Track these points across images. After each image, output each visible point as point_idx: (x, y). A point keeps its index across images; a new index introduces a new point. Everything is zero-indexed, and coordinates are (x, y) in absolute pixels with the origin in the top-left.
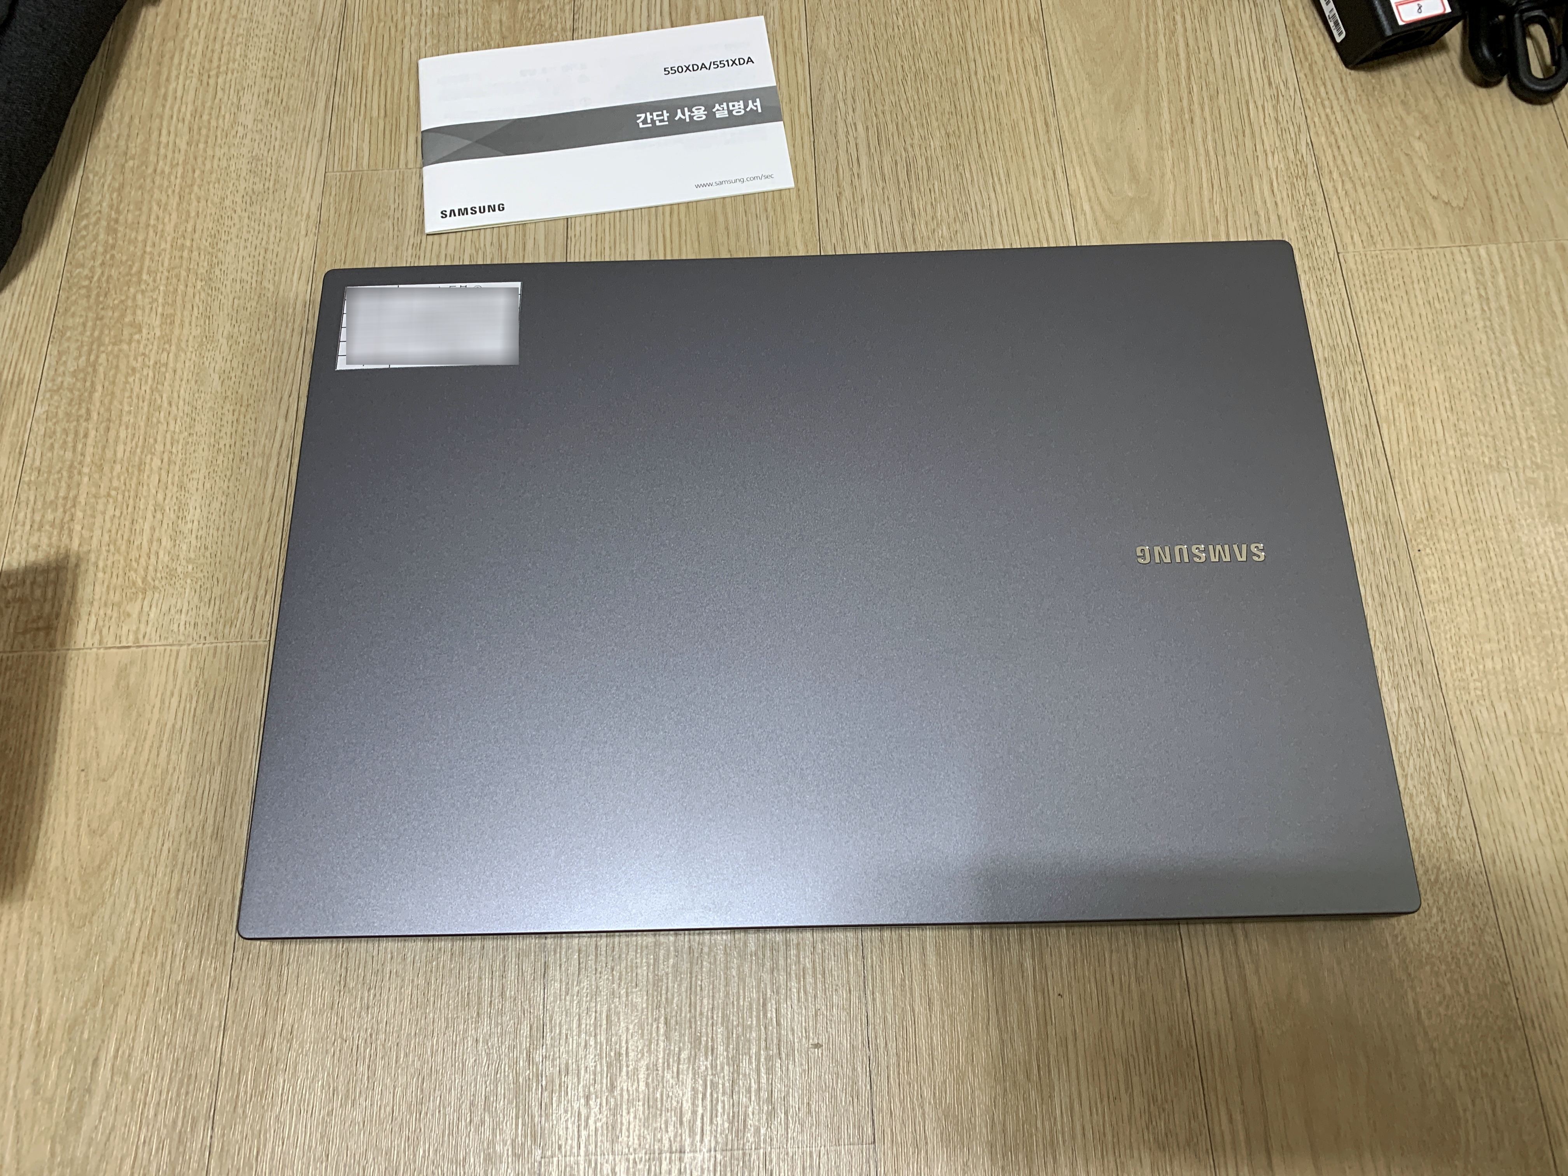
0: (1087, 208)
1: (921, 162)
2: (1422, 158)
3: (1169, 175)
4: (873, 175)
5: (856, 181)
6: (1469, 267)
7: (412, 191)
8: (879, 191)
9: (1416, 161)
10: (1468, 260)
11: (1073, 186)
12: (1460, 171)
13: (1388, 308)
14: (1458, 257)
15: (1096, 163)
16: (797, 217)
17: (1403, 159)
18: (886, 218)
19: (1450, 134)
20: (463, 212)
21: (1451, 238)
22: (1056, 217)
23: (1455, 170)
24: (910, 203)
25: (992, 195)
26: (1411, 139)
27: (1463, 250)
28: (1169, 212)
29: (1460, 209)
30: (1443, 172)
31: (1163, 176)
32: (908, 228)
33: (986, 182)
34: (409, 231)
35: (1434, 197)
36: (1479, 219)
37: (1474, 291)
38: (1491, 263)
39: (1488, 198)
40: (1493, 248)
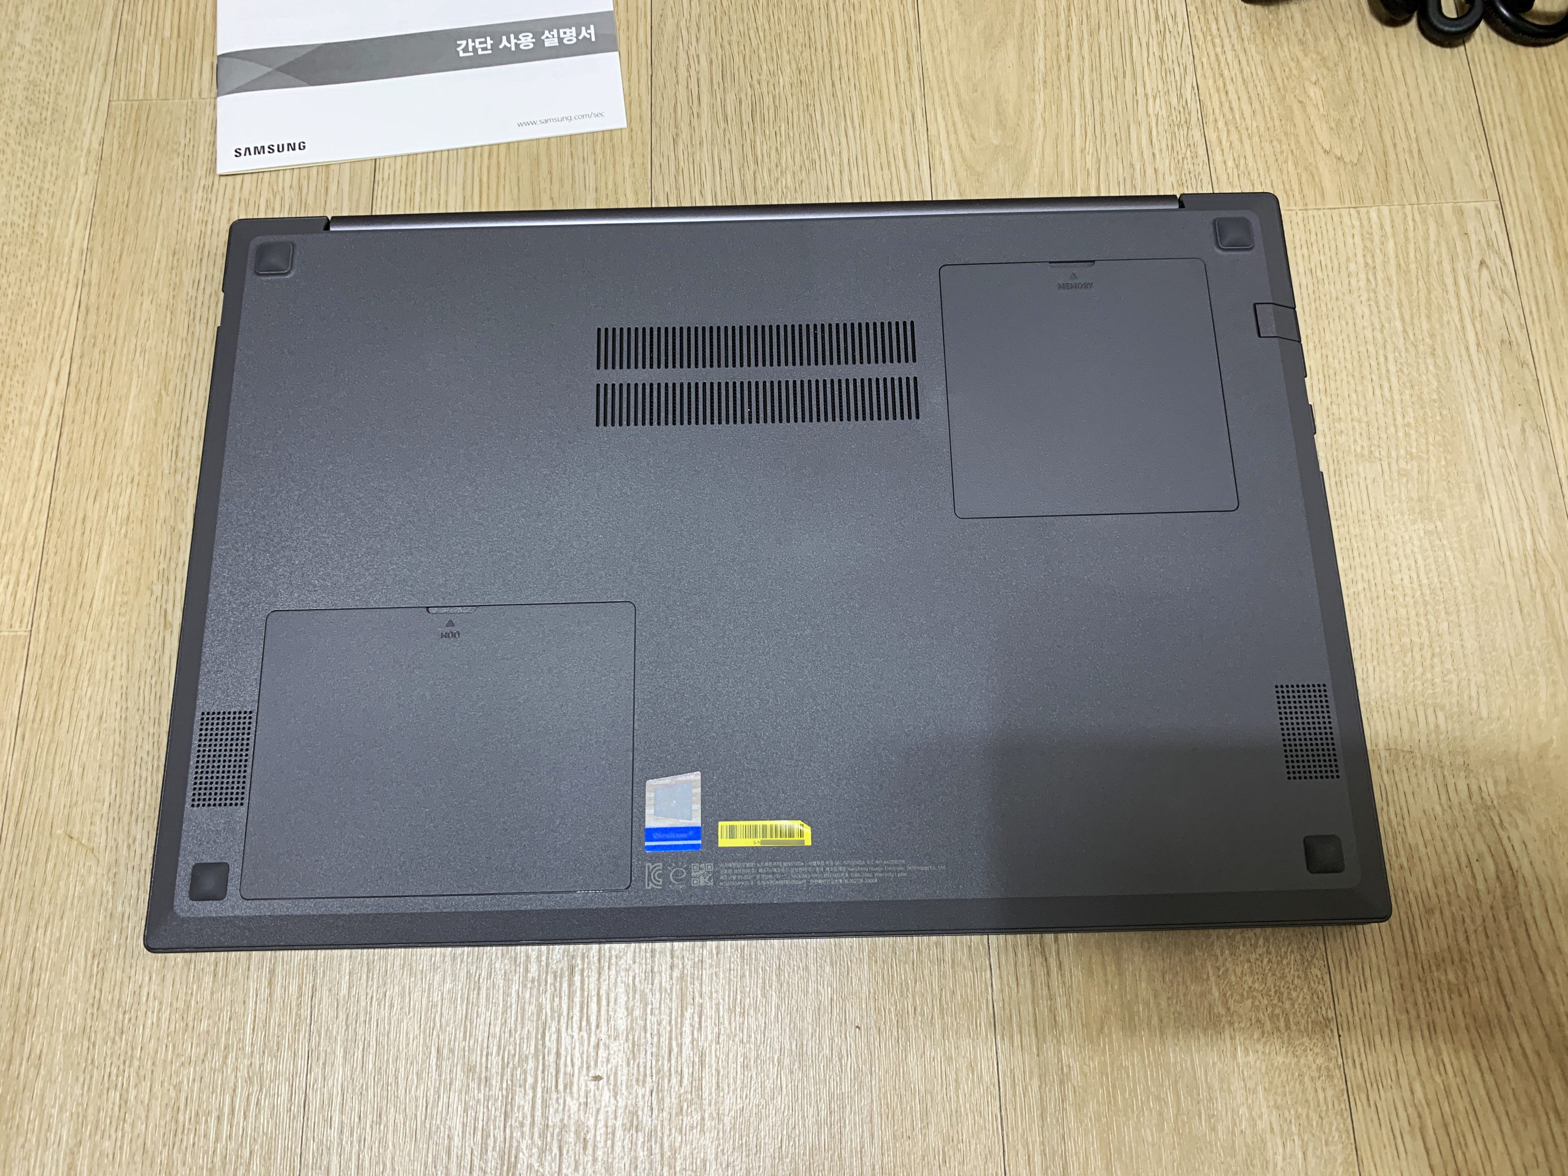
0: (946, 157)
1: (768, 100)
2: (1316, 106)
3: (1039, 121)
4: (714, 116)
5: (695, 122)
6: (1357, 231)
7: (206, 125)
8: (719, 134)
9: (1310, 109)
10: (1357, 223)
11: (933, 131)
12: (1357, 121)
14: (1346, 219)
15: (960, 105)
16: (627, 161)
17: (1296, 106)
18: (726, 165)
19: (1349, 79)
20: (259, 150)
21: (1341, 198)
22: (912, 166)
23: (1352, 121)
24: (753, 147)
25: (844, 140)
26: (1307, 84)
27: (1353, 211)
28: (1036, 163)
29: (1354, 165)
30: (1338, 122)
31: (1032, 121)
32: (749, 176)
33: (837, 126)
34: (201, 171)
35: (1325, 151)
36: (1373, 177)
37: (1360, 259)
38: (1382, 227)
39: (1385, 154)
40: (1385, 210)
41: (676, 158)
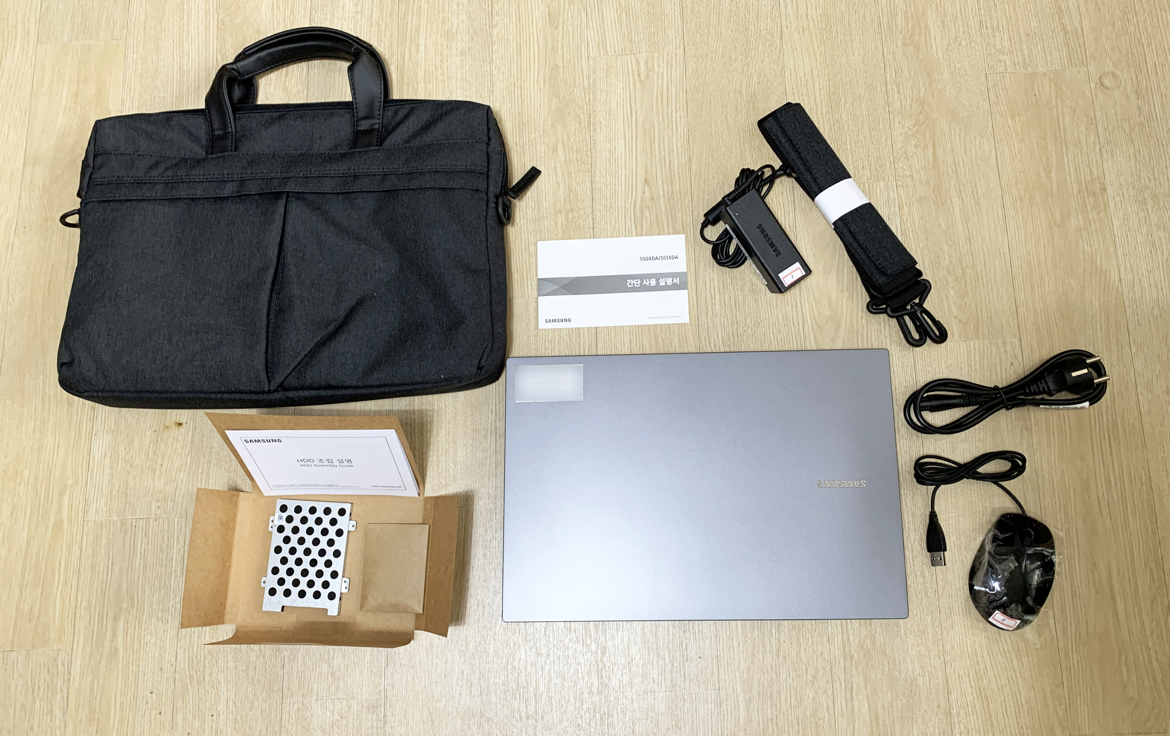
0: (809, 321)
1: (741, 298)
2: (952, 298)
3: (845, 305)
4: (721, 304)
5: (714, 306)
6: (965, 351)
7: (532, 309)
8: (723, 312)
9: (950, 299)
10: (965, 347)
11: (804, 310)
12: (968, 304)
13: (930, 369)
14: (961, 345)
15: (814, 299)
17: (944, 298)
18: (726, 325)
19: (966, 285)
20: (554, 321)
21: (960, 337)
22: (796, 324)
23: (966, 303)
24: (736, 317)
26: (949, 288)
27: (964, 343)
28: (843, 322)
29: (965, 323)
30: (960, 306)
31: (842, 305)
32: (735, 329)
33: (767, 308)
34: (533, 329)
35: (955, 318)
36: (972, 328)
37: (966, 362)
38: (975, 349)
39: (978, 318)
40: (976, 342)
41: (708, 322)
